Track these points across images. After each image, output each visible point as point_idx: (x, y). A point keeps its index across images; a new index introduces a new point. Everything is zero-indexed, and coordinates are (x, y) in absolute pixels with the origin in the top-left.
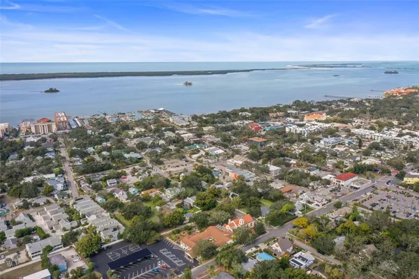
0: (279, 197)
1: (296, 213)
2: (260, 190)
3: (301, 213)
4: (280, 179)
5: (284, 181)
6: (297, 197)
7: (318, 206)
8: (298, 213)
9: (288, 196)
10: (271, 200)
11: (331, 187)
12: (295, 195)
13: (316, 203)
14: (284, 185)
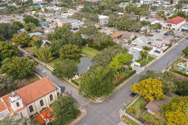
0: (107, 44)
1: (132, 66)
2: (84, 37)
3: (139, 64)
4: (109, 27)
5: (113, 28)
6: (129, 42)
7: (159, 52)
8: (135, 65)
9: (118, 42)
10: (97, 48)
11: (163, 32)
12: (126, 41)
13: (154, 48)
14: (114, 32)
